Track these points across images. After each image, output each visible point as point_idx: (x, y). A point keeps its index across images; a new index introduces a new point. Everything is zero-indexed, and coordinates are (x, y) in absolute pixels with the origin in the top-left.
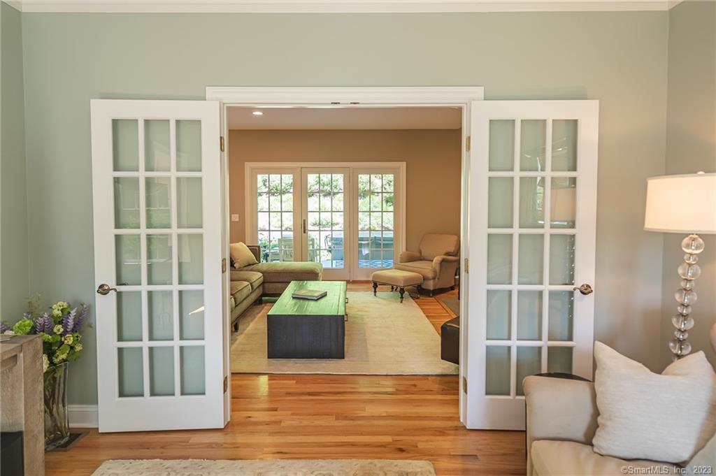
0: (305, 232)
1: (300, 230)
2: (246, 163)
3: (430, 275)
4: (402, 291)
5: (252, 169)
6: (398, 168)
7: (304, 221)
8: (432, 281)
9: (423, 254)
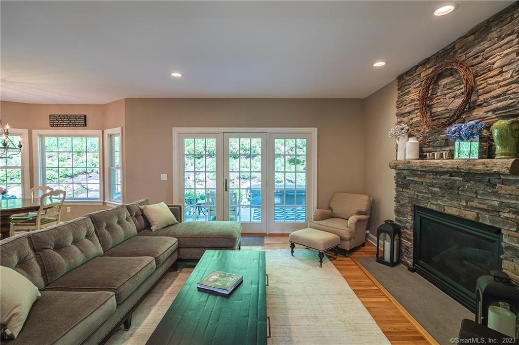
0: (226, 190)
1: (222, 188)
2: (174, 128)
3: (347, 236)
4: (321, 255)
5: (179, 134)
6: (311, 133)
7: (226, 180)
8: (348, 242)
9: (334, 212)
